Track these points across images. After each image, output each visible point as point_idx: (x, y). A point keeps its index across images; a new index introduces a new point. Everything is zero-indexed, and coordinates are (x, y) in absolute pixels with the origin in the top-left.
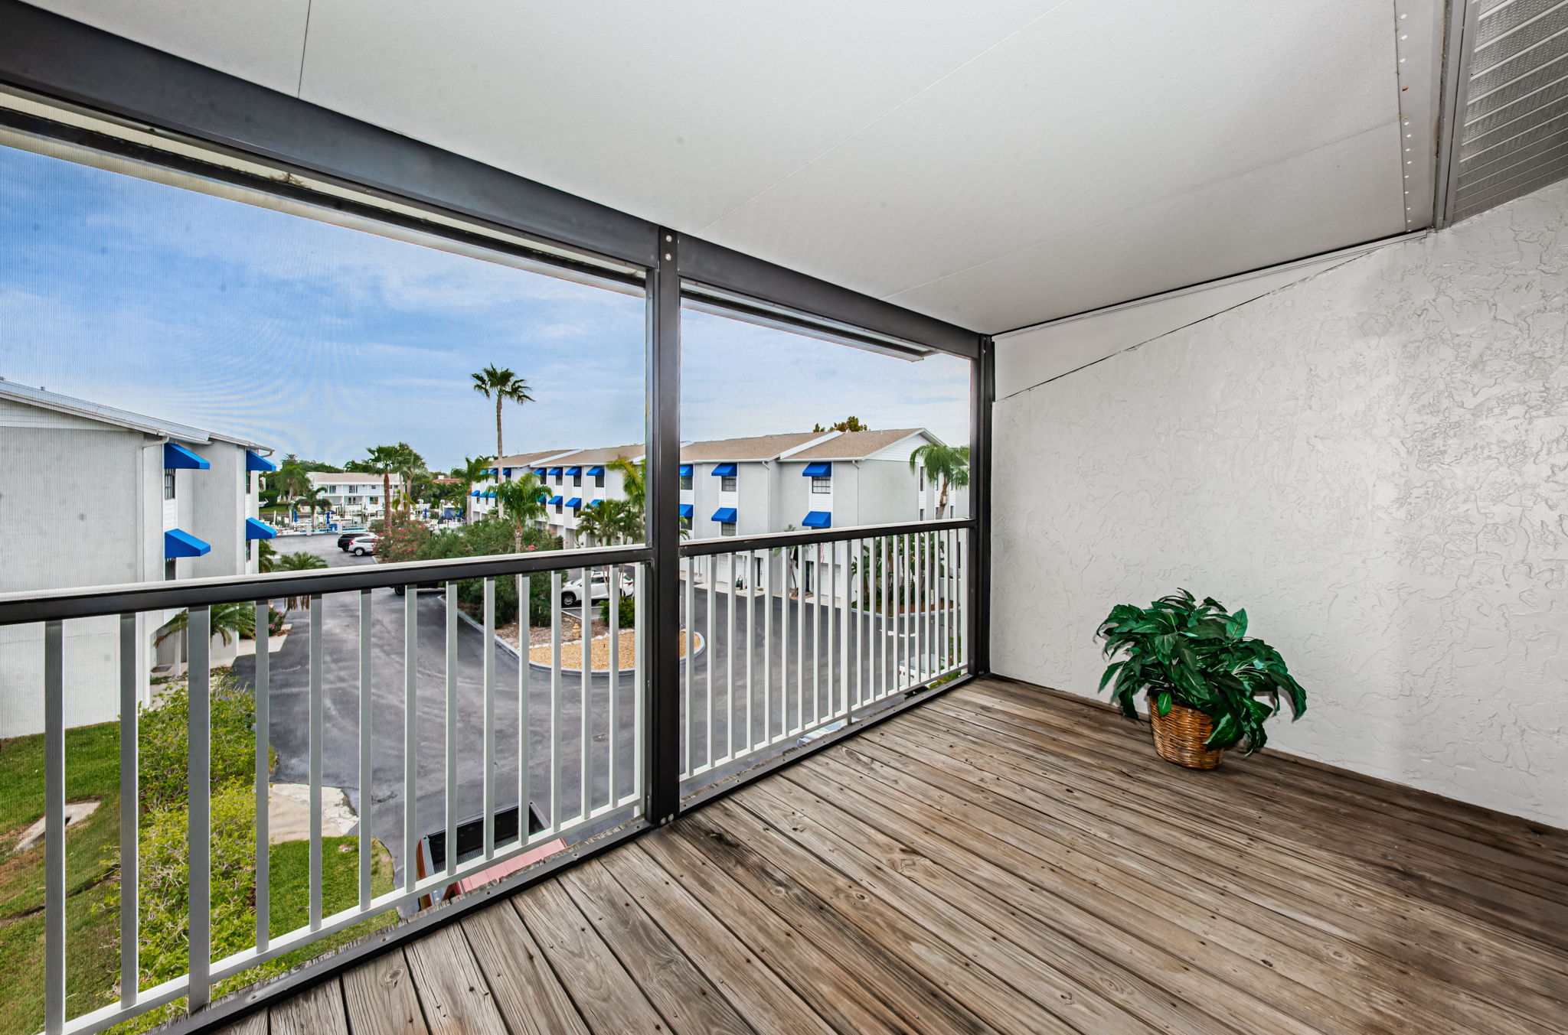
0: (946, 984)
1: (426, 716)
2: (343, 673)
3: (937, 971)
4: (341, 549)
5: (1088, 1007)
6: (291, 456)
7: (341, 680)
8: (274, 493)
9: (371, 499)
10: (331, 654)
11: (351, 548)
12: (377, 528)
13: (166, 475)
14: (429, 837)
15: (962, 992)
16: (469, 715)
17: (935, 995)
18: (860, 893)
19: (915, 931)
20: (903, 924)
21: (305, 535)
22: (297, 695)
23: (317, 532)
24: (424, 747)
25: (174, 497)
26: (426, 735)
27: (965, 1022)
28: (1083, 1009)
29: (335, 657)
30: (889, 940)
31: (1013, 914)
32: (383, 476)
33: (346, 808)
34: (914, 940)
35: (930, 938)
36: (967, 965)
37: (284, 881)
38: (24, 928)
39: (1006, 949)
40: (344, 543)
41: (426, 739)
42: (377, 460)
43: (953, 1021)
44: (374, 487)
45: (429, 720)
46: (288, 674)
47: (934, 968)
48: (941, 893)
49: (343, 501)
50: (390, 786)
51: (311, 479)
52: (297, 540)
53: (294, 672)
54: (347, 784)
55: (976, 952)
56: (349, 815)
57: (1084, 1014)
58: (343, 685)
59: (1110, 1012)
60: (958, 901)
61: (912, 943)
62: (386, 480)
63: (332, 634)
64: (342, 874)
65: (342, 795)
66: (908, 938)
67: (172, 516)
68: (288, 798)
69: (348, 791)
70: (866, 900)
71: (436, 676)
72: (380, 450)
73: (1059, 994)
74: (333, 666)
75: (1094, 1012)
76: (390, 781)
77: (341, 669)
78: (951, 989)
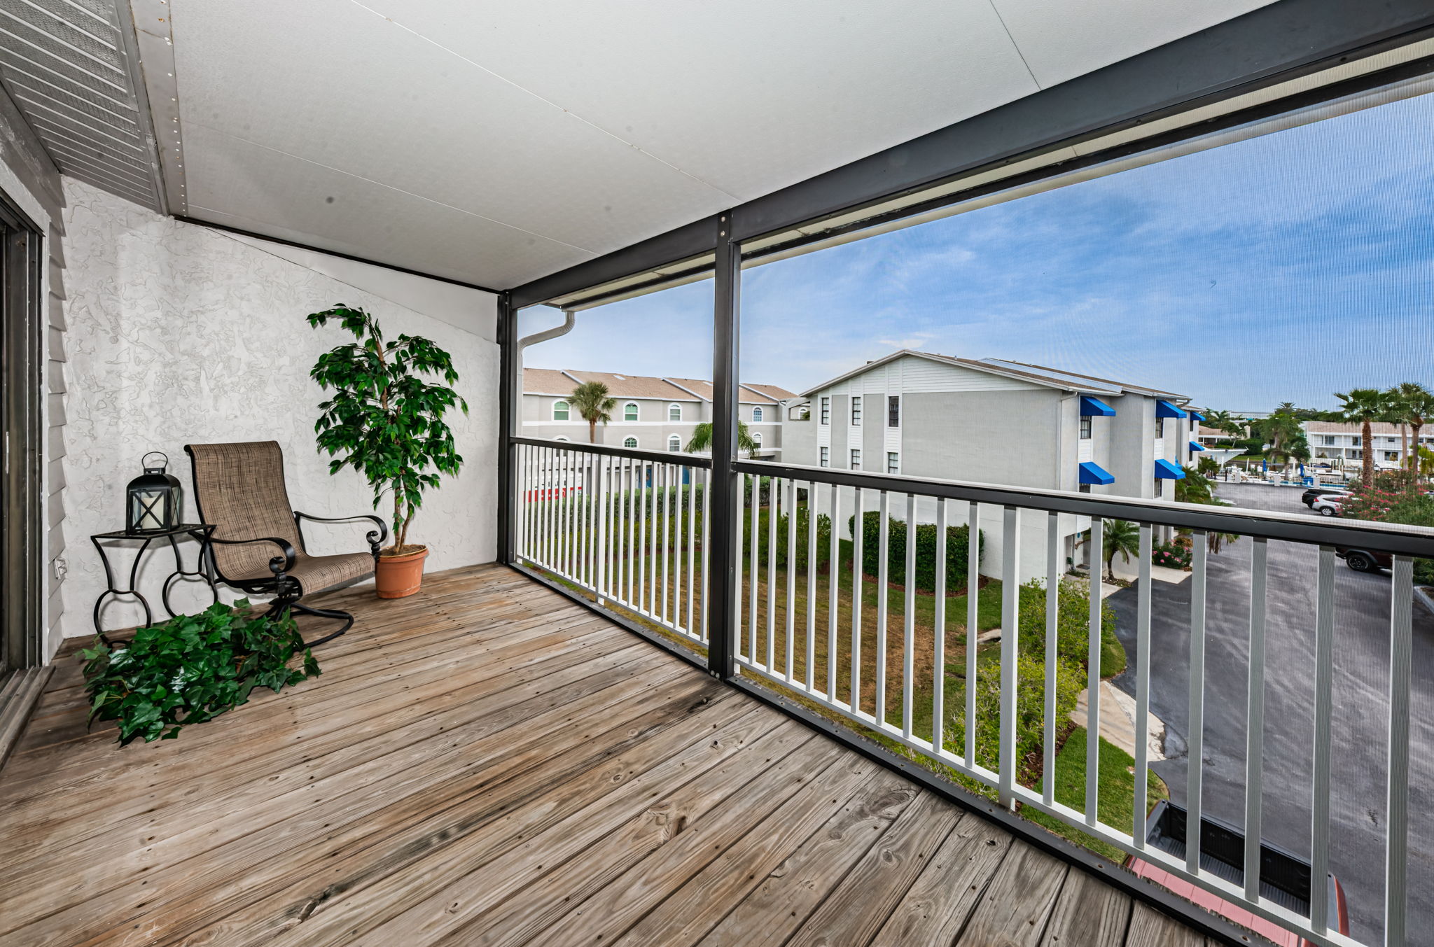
0: (508, 818)
1: (1300, 711)
2: (1225, 625)
3: (522, 815)
4: (1306, 505)
5: (434, 923)
6: (1288, 405)
7: (1221, 631)
8: (1257, 441)
9: (1387, 454)
10: (1224, 603)
11: (1316, 505)
12: (1352, 486)
13: (1082, 421)
14: (1169, 804)
15: (498, 826)
16: (1371, 743)
17: (502, 809)
18: (621, 778)
19: (566, 808)
20: (577, 801)
21: (1273, 486)
22: (1170, 626)
23: (1290, 484)
24: (1276, 740)
25: (1090, 437)
26: (1288, 729)
27: (472, 821)
28: (436, 917)
29: (1227, 607)
30: (565, 790)
31: (567, 899)
32: (1362, 425)
33: (1159, 743)
34: (559, 805)
35: (558, 816)
36: (520, 837)
37: (1073, 758)
38: (955, 682)
39: (525, 873)
40: (1309, 498)
41: (1286, 734)
42: (1351, 407)
43: (477, 815)
44: (1391, 440)
45: (1300, 716)
46: (1173, 605)
47: (526, 813)
48: (612, 839)
49: (1343, 454)
50: (1213, 753)
51: (1304, 429)
52: (1260, 489)
53: (1178, 606)
54: (1171, 723)
55: (529, 849)
56: (1157, 750)
57: (431, 915)
58: (1218, 635)
59: (419, 941)
60: (596, 851)
61: (556, 804)
62: (1367, 431)
63: (1239, 586)
64: (1116, 787)
65: (1162, 730)
66: (563, 801)
67: (1088, 452)
68: (1118, 703)
69: (1169, 730)
70: (612, 781)
71: (1345, 677)
72: (1356, 395)
73: (461, 902)
74: (1220, 615)
75: (428, 926)
76: (1214, 747)
77: (1226, 620)
78: (504, 820)
